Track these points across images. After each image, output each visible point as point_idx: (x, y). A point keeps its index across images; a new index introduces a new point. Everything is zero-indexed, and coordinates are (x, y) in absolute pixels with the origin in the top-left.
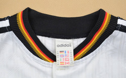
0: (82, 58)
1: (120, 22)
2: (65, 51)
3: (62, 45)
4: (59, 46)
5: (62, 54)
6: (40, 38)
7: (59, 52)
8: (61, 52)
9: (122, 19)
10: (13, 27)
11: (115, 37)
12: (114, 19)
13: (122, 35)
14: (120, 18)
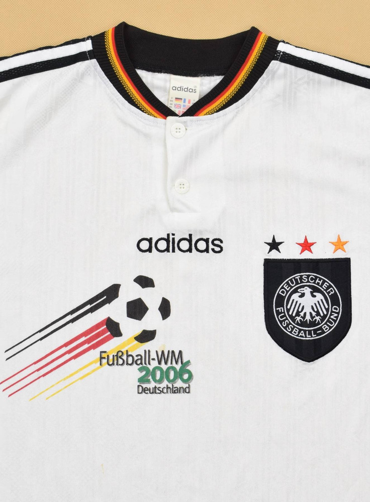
0: (218, 111)
1: (281, 47)
2: (185, 100)
3: (181, 89)
4: (175, 88)
5: (178, 102)
6: (141, 73)
7: (174, 99)
8: (177, 99)
9: (287, 43)
10: (98, 52)
11: (274, 73)
12: (272, 43)
13: (286, 70)
14: (284, 42)
